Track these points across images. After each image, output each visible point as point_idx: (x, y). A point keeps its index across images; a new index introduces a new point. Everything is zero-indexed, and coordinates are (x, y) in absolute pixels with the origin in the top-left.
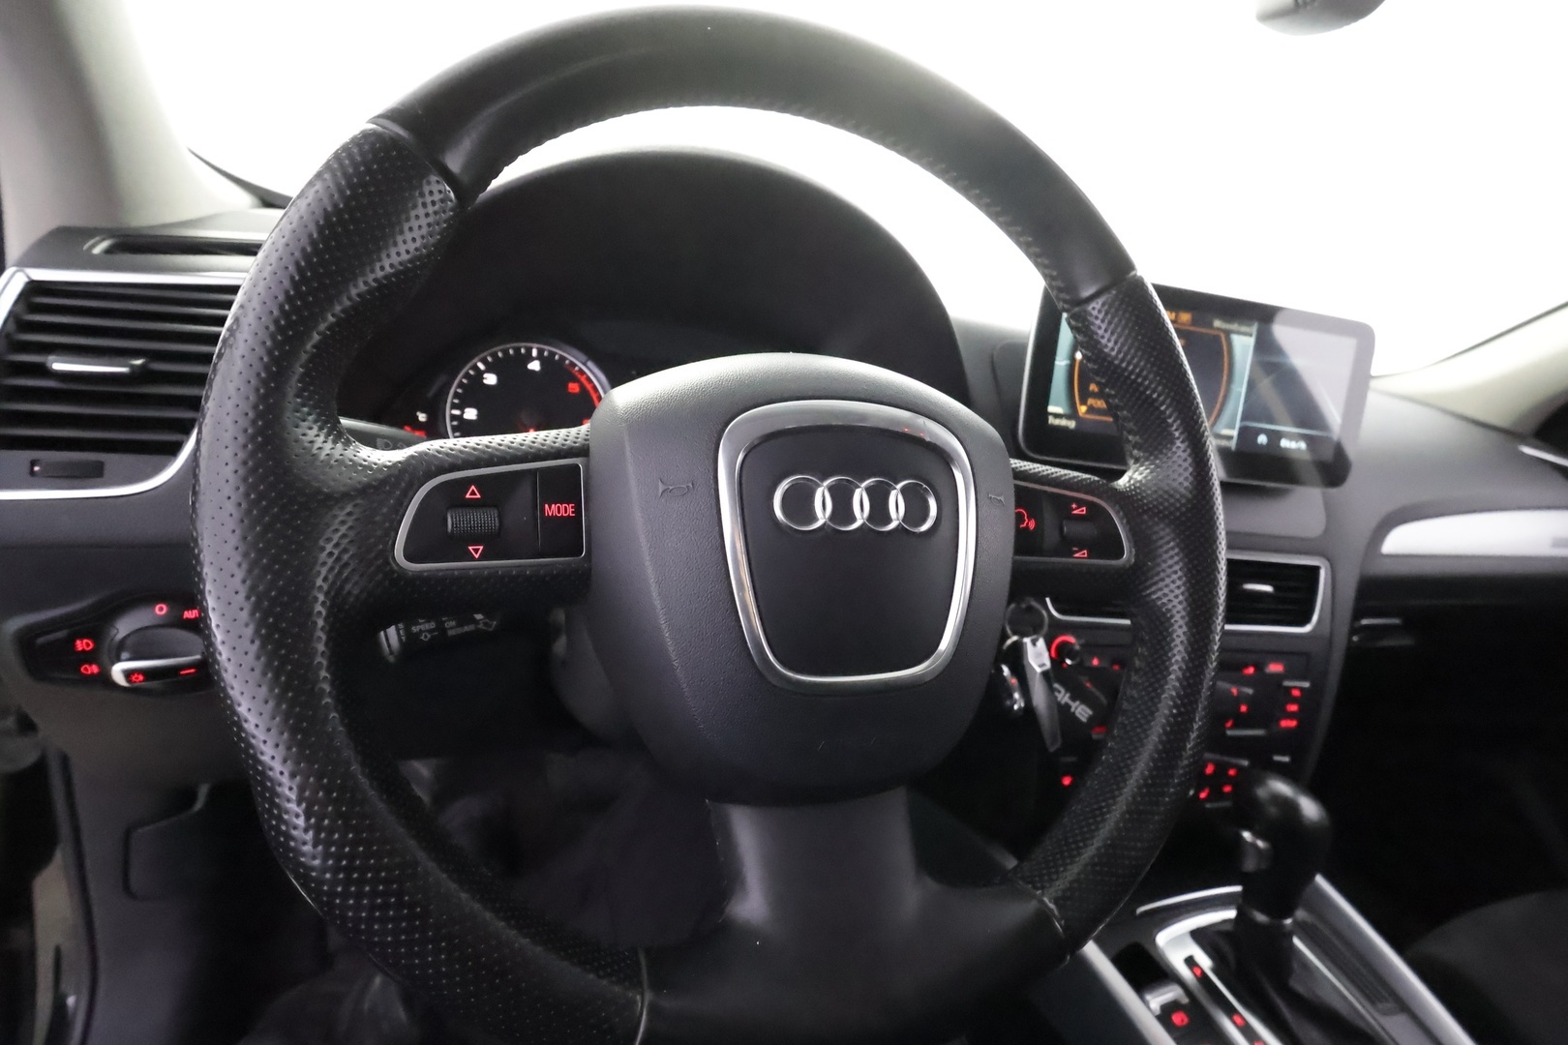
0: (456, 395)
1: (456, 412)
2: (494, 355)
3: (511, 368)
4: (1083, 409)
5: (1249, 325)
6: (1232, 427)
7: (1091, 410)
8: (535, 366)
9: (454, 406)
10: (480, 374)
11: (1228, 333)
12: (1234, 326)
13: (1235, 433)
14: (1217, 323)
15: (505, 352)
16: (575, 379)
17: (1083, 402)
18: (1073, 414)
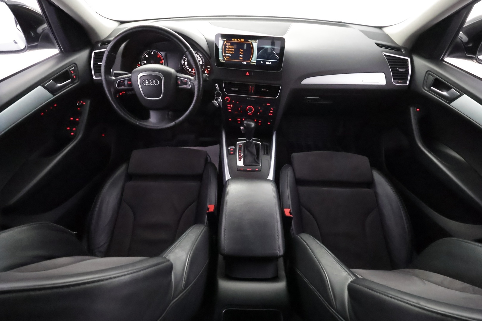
0: (143, 59)
1: (143, 62)
2: (147, 52)
3: (149, 54)
4: (226, 58)
5: (256, 40)
6: (255, 60)
7: (227, 59)
8: (152, 53)
9: (143, 61)
10: (145, 56)
11: (252, 42)
12: (253, 41)
13: (256, 61)
14: (249, 41)
15: (148, 52)
16: (158, 55)
17: (226, 57)
18: (224, 60)
